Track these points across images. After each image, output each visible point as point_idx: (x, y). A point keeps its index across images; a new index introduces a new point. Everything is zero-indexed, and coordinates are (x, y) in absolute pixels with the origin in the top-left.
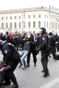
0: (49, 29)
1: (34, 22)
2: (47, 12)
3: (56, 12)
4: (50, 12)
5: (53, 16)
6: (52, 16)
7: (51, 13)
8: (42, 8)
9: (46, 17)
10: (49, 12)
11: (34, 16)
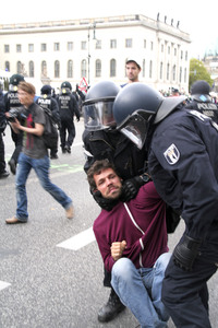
0: (156, 82)
1: (113, 62)
2: (149, 31)
3: (174, 31)
4: (158, 31)
5: (166, 42)
6: (163, 42)
7: (161, 35)
8: (137, 18)
9: (149, 45)
10: (154, 33)
11: (113, 43)
